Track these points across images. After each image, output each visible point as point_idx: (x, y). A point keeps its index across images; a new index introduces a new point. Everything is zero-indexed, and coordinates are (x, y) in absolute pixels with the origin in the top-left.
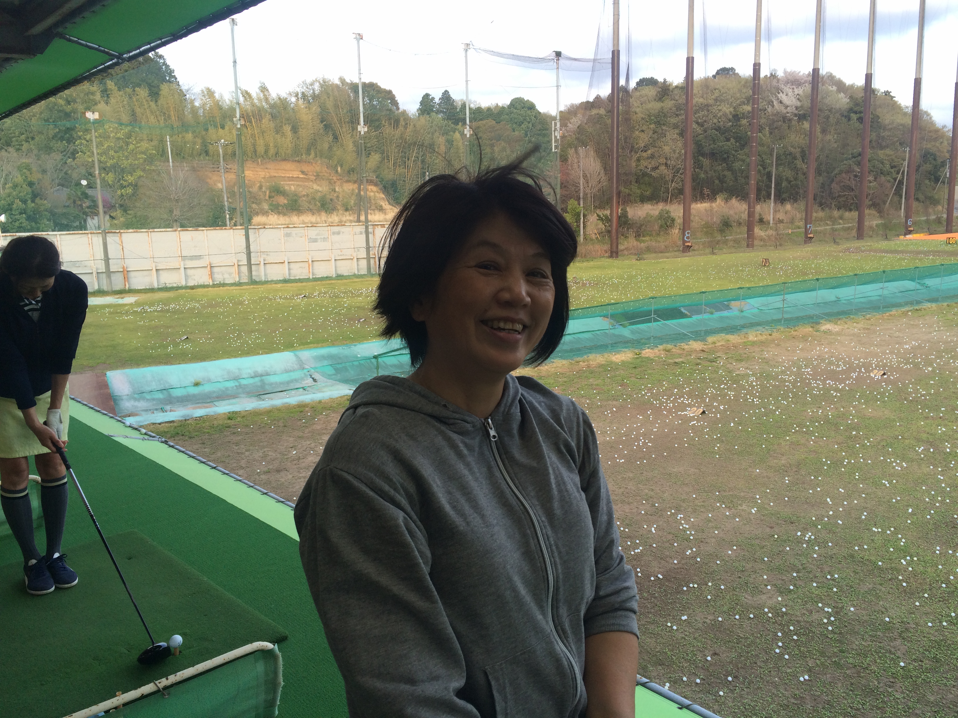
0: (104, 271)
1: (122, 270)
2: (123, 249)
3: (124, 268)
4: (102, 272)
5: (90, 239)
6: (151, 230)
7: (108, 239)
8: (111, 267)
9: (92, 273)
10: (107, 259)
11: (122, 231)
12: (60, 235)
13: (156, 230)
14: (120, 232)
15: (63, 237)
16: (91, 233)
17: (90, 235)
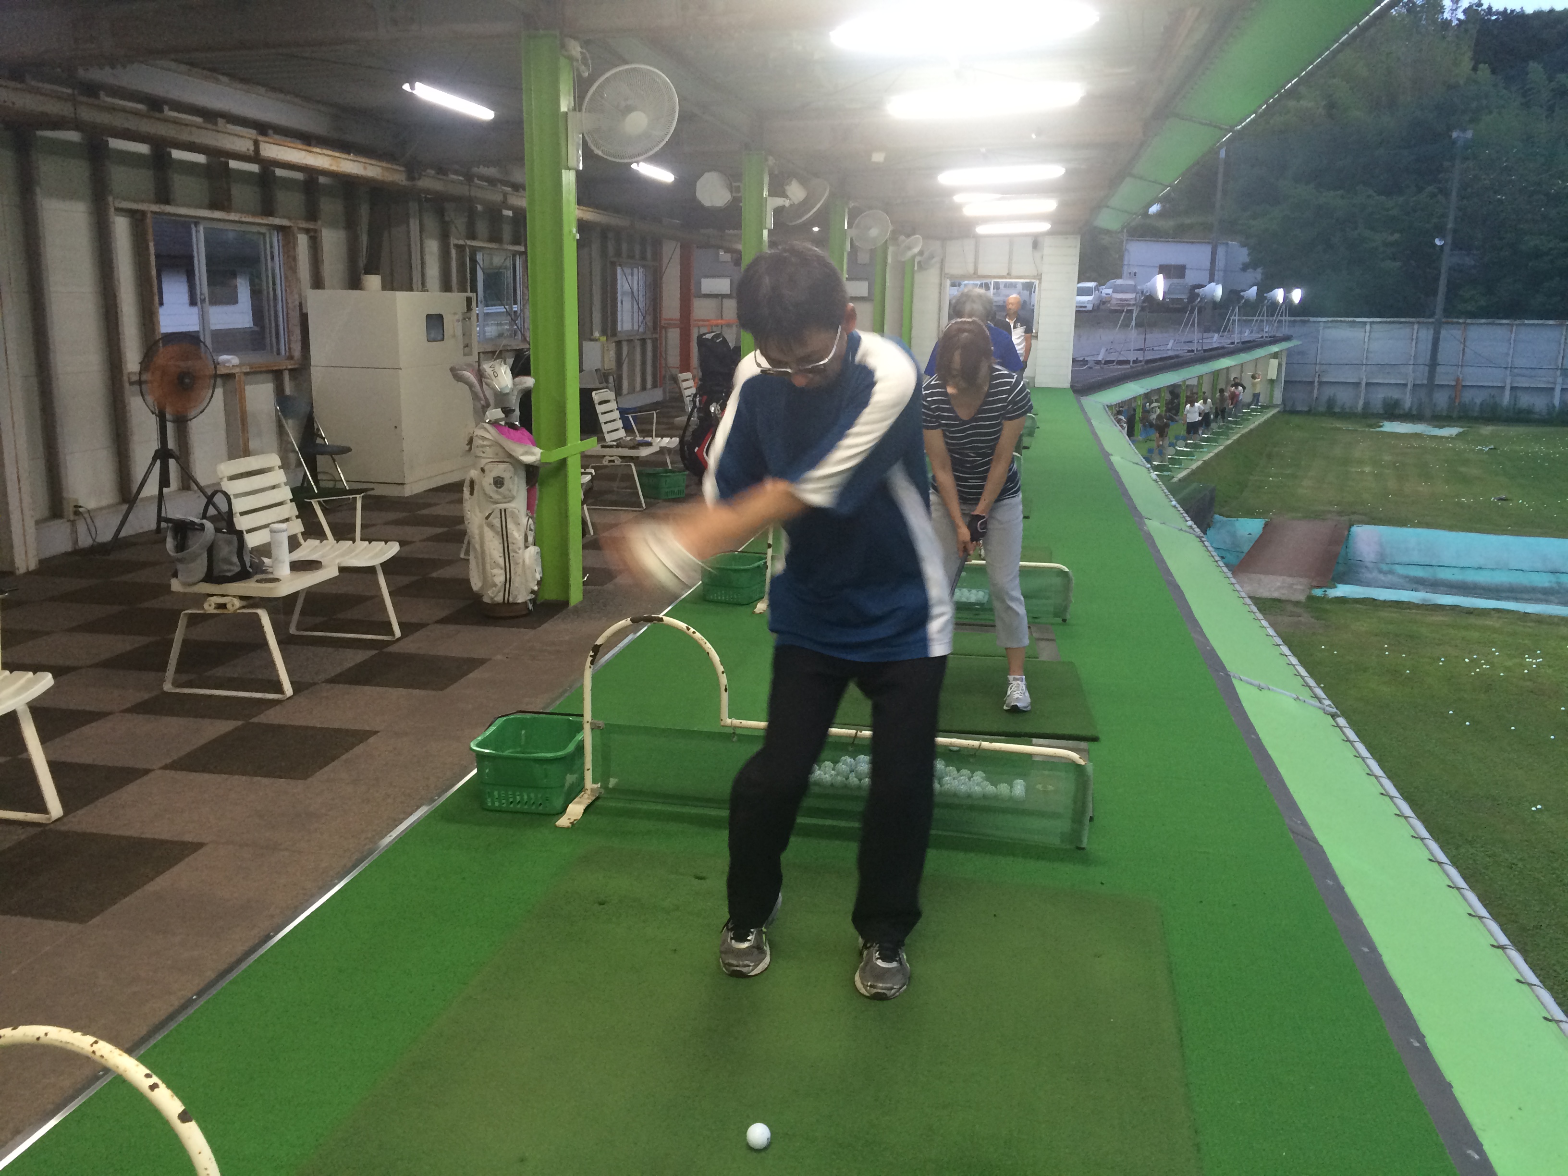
0: (1425, 382)
1: (1453, 383)
2: (1464, 350)
3: (1457, 380)
4: (1422, 385)
5: (1415, 332)
6: (1518, 322)
7: (1443, 332)
8: (1437, 378)
9: (1405, 385)
10: (1433, 364)
11: (1469, 321)
12: (1371, 323)
13: (1526, 322)
14: (1464, 323)
15: (1374, 326)
16: (1419, 323)
17: (1416, 327)
